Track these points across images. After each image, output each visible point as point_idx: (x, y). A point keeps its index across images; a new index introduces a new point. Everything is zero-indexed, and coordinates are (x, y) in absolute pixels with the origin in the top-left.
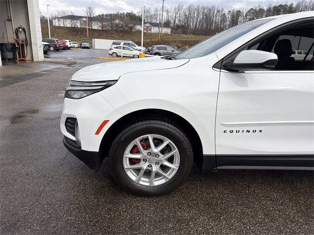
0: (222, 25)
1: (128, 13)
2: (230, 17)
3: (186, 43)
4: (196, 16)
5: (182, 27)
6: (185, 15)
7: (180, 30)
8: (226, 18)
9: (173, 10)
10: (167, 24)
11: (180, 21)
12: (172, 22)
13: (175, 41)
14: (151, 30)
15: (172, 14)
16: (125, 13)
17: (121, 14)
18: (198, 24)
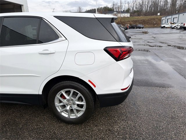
0: (165, 8)
1: (104, 7)
2: (170, 1)
3: (136, 22)
4: (147, 3)
5: (138, 11)
6: (140, 4)
7: (136, 14)
8: (168, 3)
9: (132, 2)
10: (128, 11)
11: (136, 8)
12: (132, 9)
13: (129, 21)
14: (117, 16)
15: (131, 4)
16: (103, 7)
17: (100, 8)
18: (148, 8)
